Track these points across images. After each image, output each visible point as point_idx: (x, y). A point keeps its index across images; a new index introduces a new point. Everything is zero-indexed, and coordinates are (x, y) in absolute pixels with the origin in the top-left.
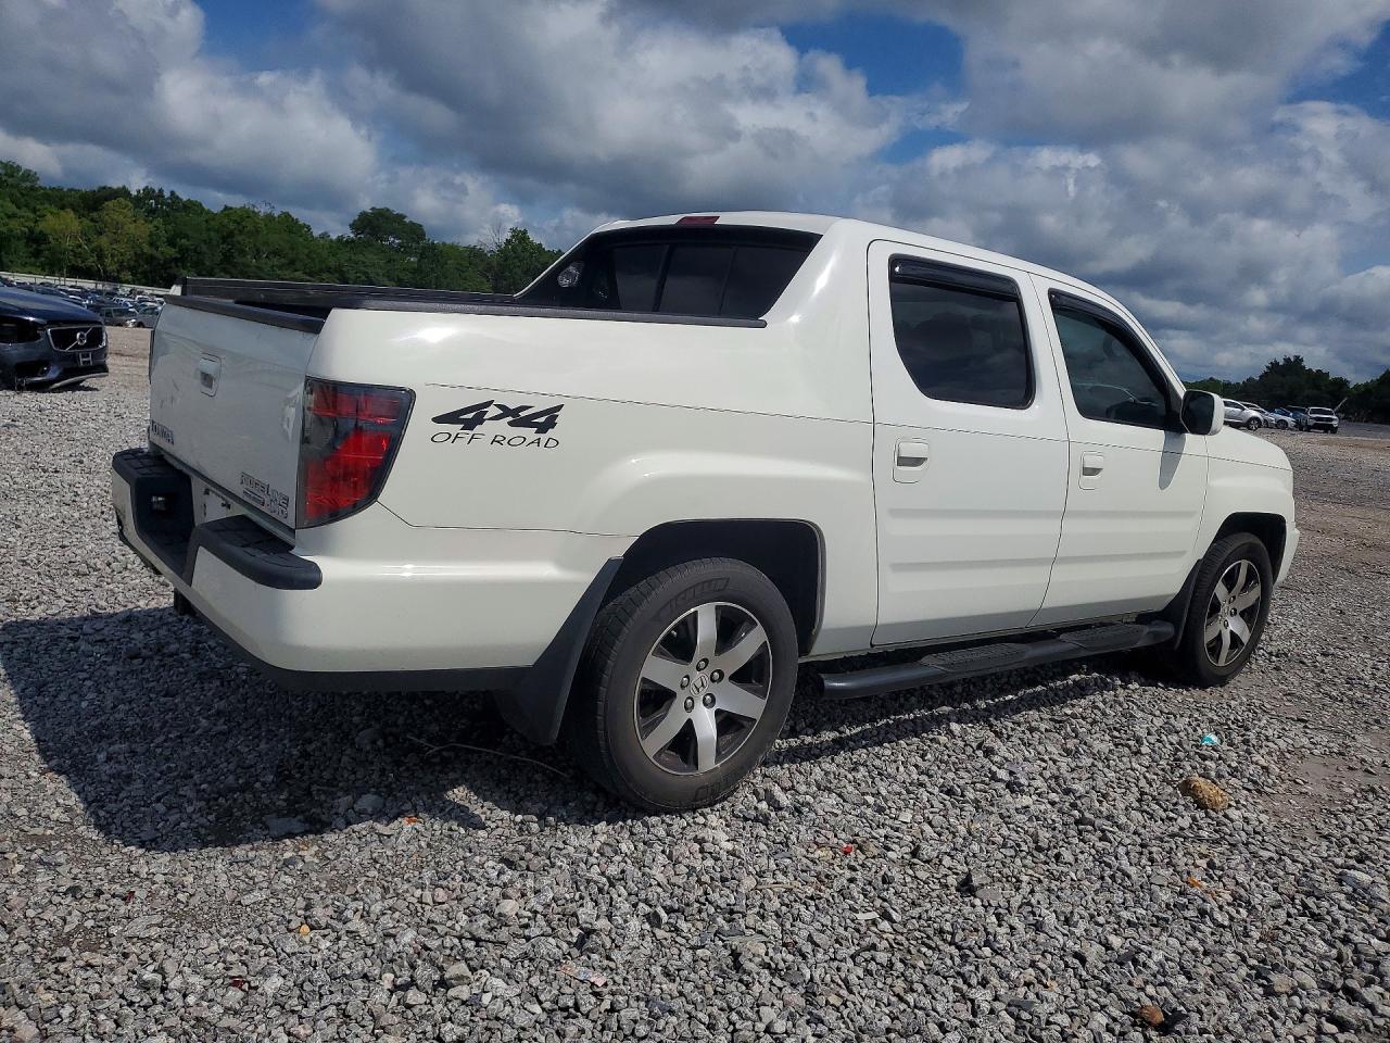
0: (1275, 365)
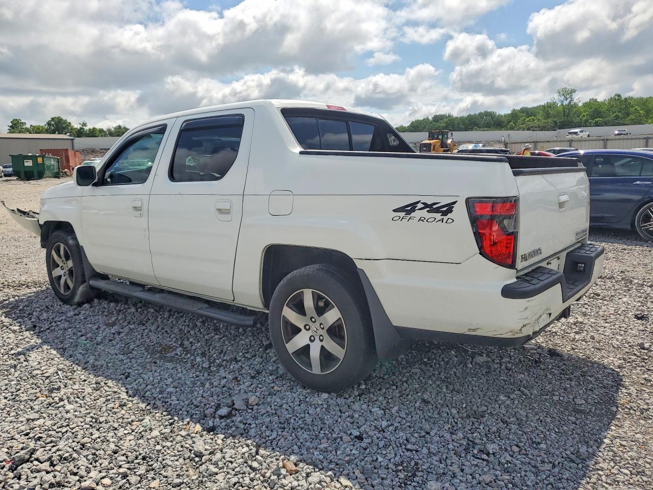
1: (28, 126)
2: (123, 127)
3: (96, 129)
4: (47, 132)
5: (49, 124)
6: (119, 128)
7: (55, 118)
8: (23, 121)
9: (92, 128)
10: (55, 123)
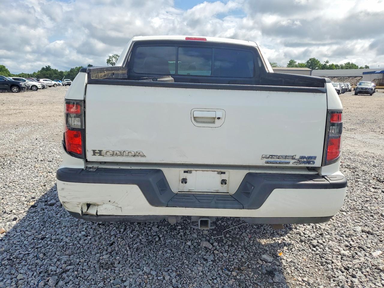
0: (43, 69)
1: (297, 63)
2: (351, 63)
3: (334, 65)
4: (306, 66)
5: (308, 62)
6: (348, 64)
7: (312, 59)
8: (295, 61)
9: (331, 64)
10: (311, 62)
